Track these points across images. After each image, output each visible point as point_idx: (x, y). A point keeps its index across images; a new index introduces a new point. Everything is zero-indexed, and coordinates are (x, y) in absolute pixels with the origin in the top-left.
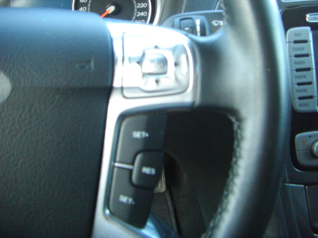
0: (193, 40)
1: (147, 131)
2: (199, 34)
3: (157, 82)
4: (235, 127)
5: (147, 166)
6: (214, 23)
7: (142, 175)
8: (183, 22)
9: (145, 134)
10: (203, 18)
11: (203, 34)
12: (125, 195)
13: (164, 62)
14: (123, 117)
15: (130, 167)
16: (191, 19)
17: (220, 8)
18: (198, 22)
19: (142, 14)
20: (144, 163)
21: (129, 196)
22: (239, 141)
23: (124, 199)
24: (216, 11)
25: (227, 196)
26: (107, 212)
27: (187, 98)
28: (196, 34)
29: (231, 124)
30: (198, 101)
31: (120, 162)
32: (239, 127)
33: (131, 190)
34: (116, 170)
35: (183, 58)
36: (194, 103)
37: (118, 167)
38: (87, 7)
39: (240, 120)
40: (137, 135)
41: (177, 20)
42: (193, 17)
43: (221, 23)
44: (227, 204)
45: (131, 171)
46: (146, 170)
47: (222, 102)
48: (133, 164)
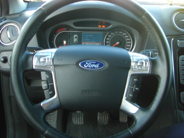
0: (150, 58)
1: (137, 79)
2: (150, 56)
3: (141, 67)
4: (159, 80)
5: (137, 88)
6: (155, 53)
7: (135, 89)
8: (146, 52)
9: (137, 80)
10: (152, 52)
11: (152, 57)
12: (131, 94)
13: (143, 63)
14: (132, 75)
15: (132, 87)
16: (149, 52)
17: (156, 49)
18: (150, 53)
19: (129, 46)
20: (136, 87)
21: (132, 95)
22: (159, 83)
23: (130, 95)
24: (155, 50)
25: (156, 96)
26: (126, 98)
27: (148, 72)
28: (150, 57)
29: (158, 79)
30: (150, 73)
31: (130, 86)
32: (160, 80)
33: (132, 93)
34: (129, 88)
35: (147, 63)
36: (149, 73)
37: (130, 87)
38: (109, 41)
39: (160, 78)
40: (135, 80)
41: (144, 52)
42: (149, 51)
43: (157, 53)
44: (156, 98)
45: (133, 89)
46: (137, 89)
47: (156, 74)
48: (133, 87)
